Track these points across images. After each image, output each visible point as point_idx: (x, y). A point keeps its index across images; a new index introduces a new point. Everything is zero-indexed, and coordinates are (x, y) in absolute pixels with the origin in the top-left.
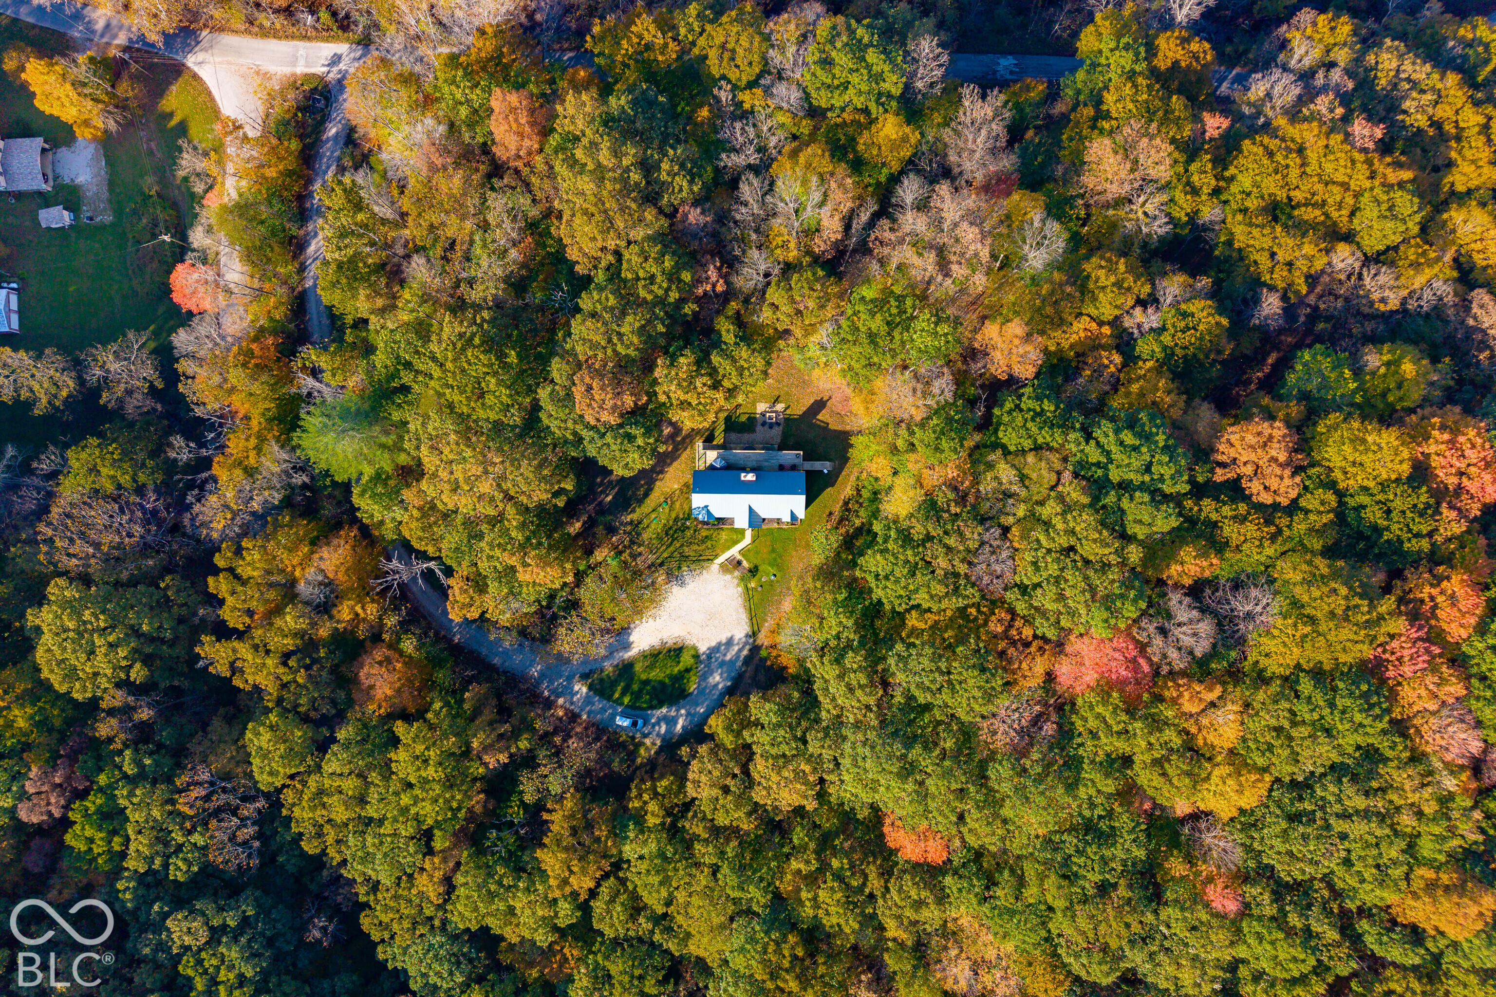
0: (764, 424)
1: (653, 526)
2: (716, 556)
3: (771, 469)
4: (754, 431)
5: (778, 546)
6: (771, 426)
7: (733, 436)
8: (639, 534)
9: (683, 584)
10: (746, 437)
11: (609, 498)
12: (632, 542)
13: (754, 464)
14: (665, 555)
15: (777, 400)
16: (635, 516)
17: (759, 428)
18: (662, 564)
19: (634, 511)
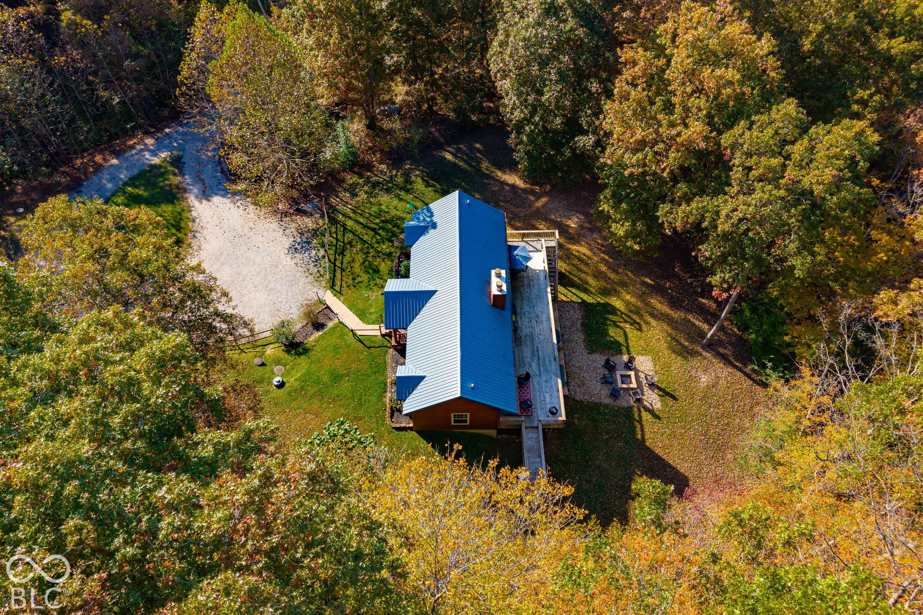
0: (610, 367)
1: (401, 205)
2: (339, 293)
3: (517, 362)
4: (591, 351)
5: (346, 385)
6: (608, 381)
7: (577, 315)
8: (388, 191)
9: (294, 250)
10: (579, 337)
11: (449, 157)
12: (375, 185)
13: (525, 330)
14: (350, 223)
15: (665, 393)
16: (419, 185)
17: (599, 359)
18: (333, 221)
19: (428, 185)
